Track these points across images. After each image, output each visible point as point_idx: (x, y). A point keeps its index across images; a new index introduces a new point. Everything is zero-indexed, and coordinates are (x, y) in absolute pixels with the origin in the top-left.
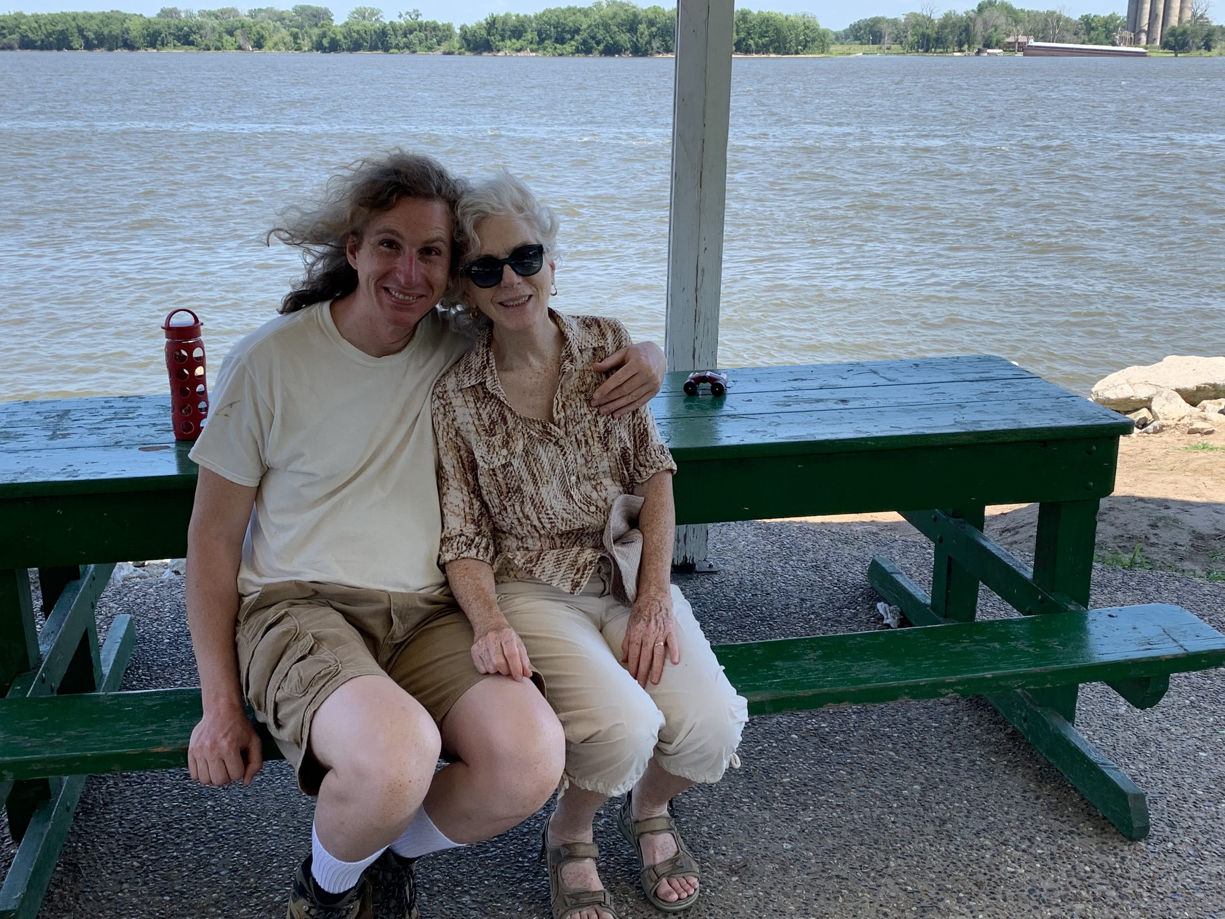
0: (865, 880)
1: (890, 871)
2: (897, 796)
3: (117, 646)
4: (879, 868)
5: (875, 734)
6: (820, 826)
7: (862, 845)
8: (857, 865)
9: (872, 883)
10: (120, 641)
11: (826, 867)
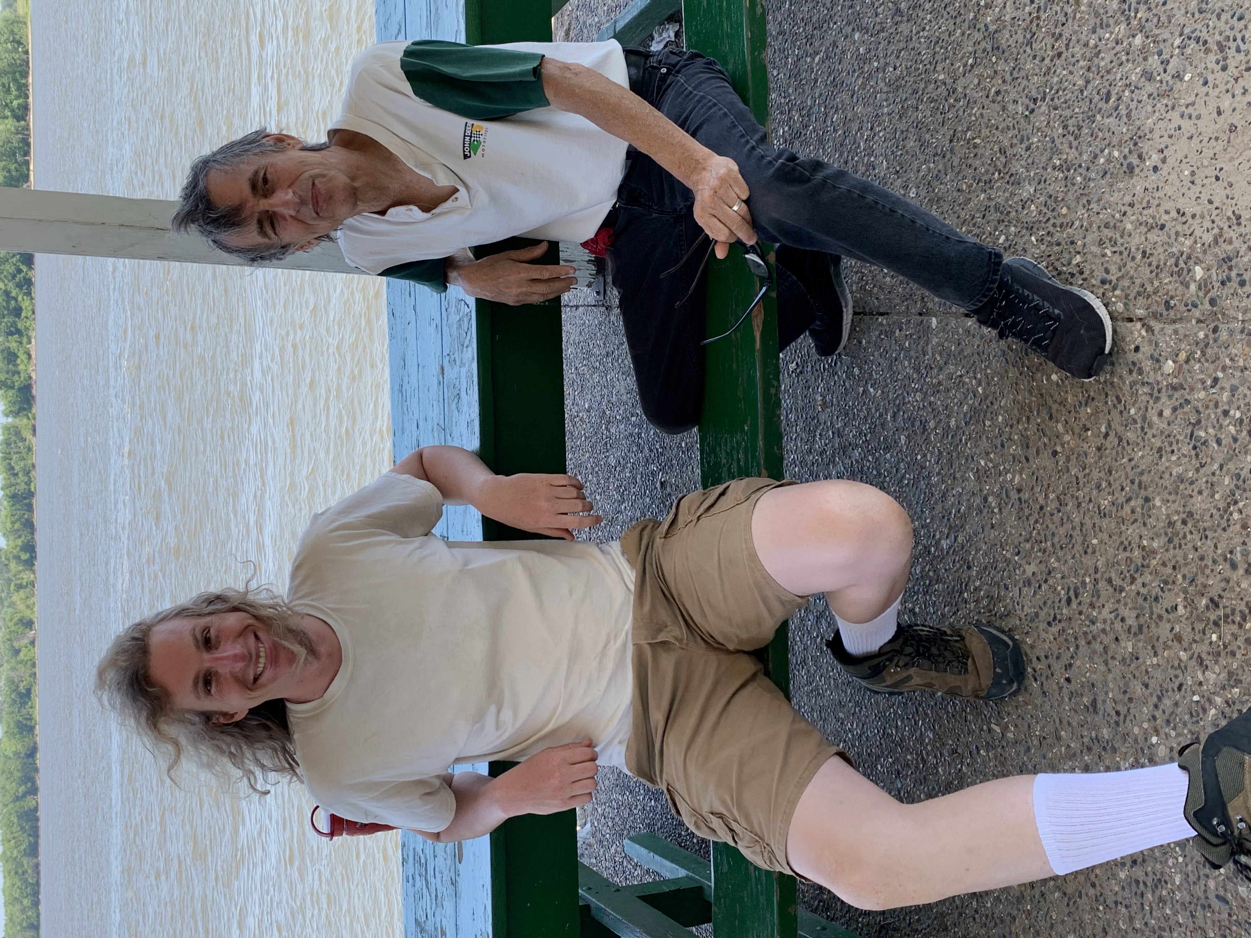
0: (957, 111)
1: (949, 81)
2: (864, 60)
3: (657, 858)
4: (945, 93)
5: (795, 75)
6: (893, 152)
7: (917, 108)
8: (940, 118)
9: (961, 103)
10: (652, 854)
11: (939, 152)
